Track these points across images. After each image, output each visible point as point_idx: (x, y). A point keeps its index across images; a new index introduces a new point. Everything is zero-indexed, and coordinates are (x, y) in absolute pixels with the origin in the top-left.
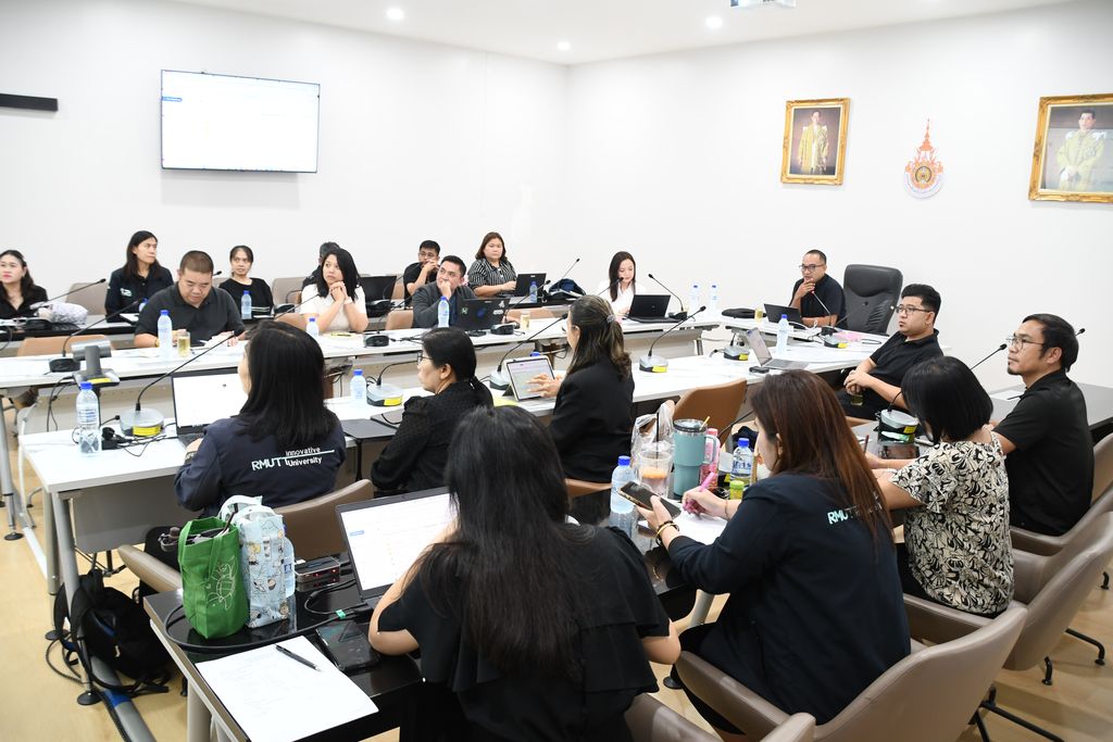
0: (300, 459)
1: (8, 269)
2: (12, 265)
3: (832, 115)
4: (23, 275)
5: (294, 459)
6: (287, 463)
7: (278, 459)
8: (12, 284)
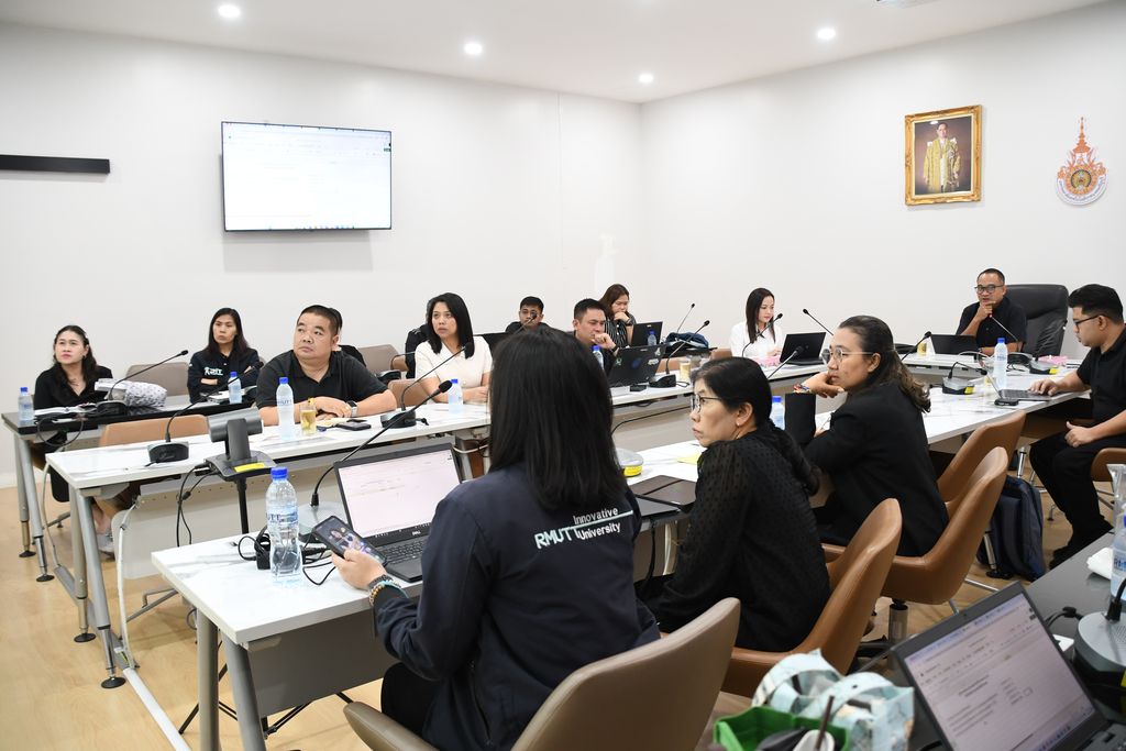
0: (593, 527)
1: (68, 347)
2: (73, 343)
3: (961, 125)
4: (85, 354)
5: (585, 529)
6: (578, 535)
7: (566, 529)
8: (72, 365)
